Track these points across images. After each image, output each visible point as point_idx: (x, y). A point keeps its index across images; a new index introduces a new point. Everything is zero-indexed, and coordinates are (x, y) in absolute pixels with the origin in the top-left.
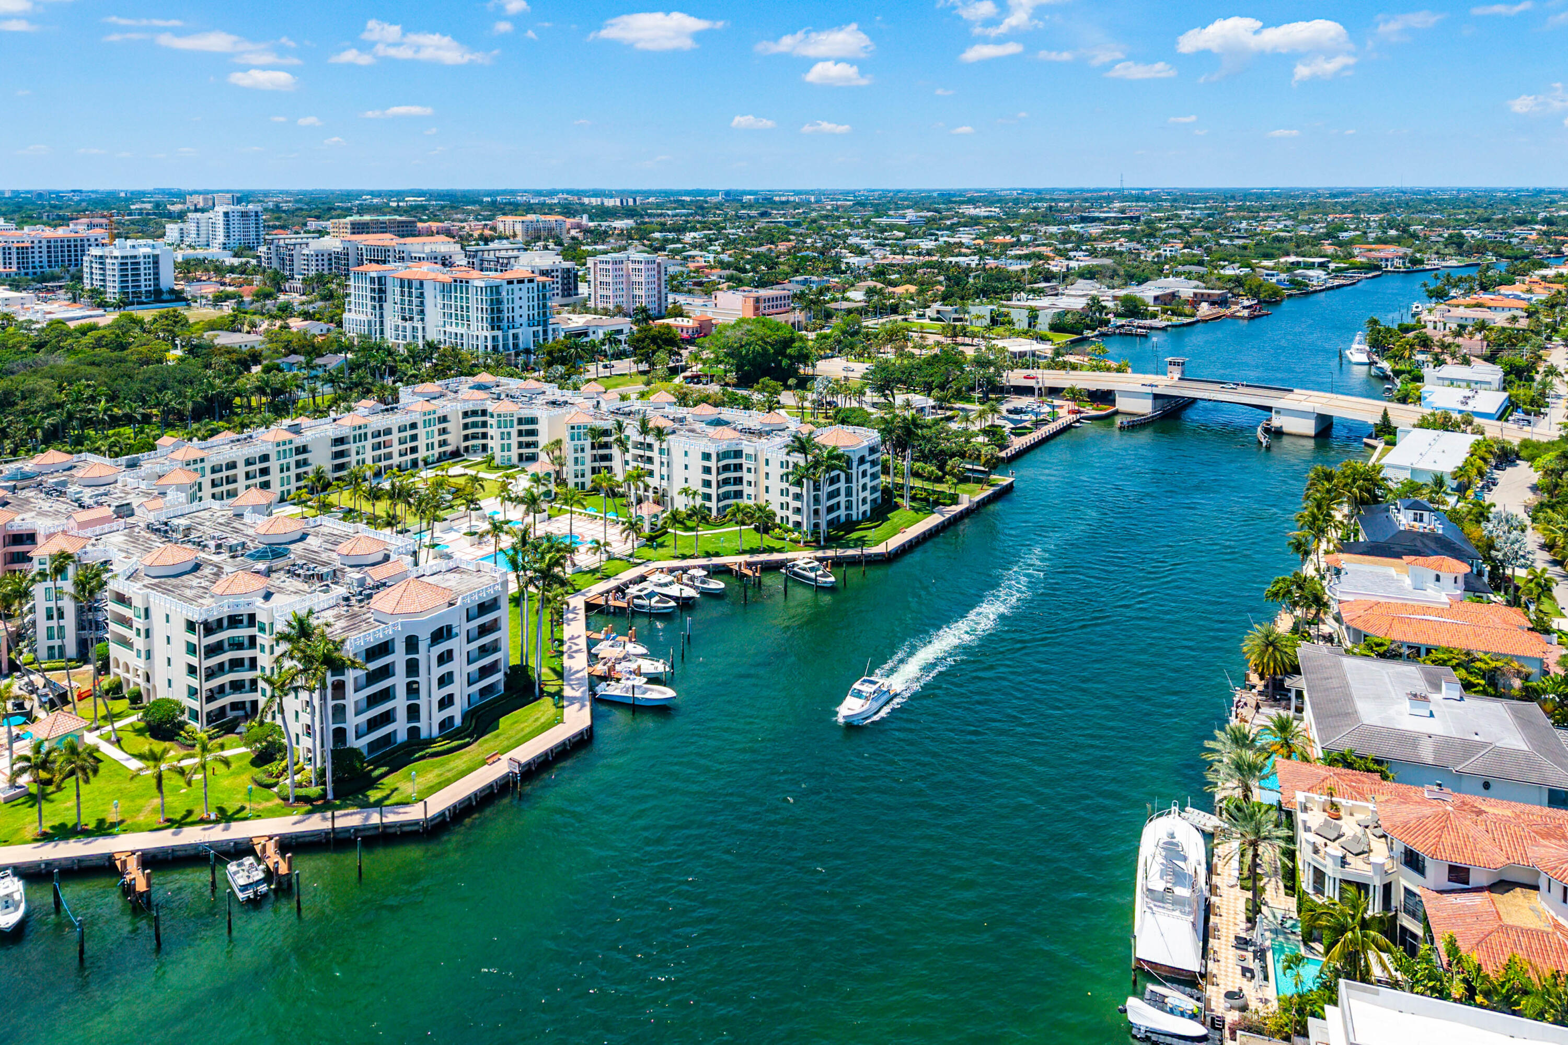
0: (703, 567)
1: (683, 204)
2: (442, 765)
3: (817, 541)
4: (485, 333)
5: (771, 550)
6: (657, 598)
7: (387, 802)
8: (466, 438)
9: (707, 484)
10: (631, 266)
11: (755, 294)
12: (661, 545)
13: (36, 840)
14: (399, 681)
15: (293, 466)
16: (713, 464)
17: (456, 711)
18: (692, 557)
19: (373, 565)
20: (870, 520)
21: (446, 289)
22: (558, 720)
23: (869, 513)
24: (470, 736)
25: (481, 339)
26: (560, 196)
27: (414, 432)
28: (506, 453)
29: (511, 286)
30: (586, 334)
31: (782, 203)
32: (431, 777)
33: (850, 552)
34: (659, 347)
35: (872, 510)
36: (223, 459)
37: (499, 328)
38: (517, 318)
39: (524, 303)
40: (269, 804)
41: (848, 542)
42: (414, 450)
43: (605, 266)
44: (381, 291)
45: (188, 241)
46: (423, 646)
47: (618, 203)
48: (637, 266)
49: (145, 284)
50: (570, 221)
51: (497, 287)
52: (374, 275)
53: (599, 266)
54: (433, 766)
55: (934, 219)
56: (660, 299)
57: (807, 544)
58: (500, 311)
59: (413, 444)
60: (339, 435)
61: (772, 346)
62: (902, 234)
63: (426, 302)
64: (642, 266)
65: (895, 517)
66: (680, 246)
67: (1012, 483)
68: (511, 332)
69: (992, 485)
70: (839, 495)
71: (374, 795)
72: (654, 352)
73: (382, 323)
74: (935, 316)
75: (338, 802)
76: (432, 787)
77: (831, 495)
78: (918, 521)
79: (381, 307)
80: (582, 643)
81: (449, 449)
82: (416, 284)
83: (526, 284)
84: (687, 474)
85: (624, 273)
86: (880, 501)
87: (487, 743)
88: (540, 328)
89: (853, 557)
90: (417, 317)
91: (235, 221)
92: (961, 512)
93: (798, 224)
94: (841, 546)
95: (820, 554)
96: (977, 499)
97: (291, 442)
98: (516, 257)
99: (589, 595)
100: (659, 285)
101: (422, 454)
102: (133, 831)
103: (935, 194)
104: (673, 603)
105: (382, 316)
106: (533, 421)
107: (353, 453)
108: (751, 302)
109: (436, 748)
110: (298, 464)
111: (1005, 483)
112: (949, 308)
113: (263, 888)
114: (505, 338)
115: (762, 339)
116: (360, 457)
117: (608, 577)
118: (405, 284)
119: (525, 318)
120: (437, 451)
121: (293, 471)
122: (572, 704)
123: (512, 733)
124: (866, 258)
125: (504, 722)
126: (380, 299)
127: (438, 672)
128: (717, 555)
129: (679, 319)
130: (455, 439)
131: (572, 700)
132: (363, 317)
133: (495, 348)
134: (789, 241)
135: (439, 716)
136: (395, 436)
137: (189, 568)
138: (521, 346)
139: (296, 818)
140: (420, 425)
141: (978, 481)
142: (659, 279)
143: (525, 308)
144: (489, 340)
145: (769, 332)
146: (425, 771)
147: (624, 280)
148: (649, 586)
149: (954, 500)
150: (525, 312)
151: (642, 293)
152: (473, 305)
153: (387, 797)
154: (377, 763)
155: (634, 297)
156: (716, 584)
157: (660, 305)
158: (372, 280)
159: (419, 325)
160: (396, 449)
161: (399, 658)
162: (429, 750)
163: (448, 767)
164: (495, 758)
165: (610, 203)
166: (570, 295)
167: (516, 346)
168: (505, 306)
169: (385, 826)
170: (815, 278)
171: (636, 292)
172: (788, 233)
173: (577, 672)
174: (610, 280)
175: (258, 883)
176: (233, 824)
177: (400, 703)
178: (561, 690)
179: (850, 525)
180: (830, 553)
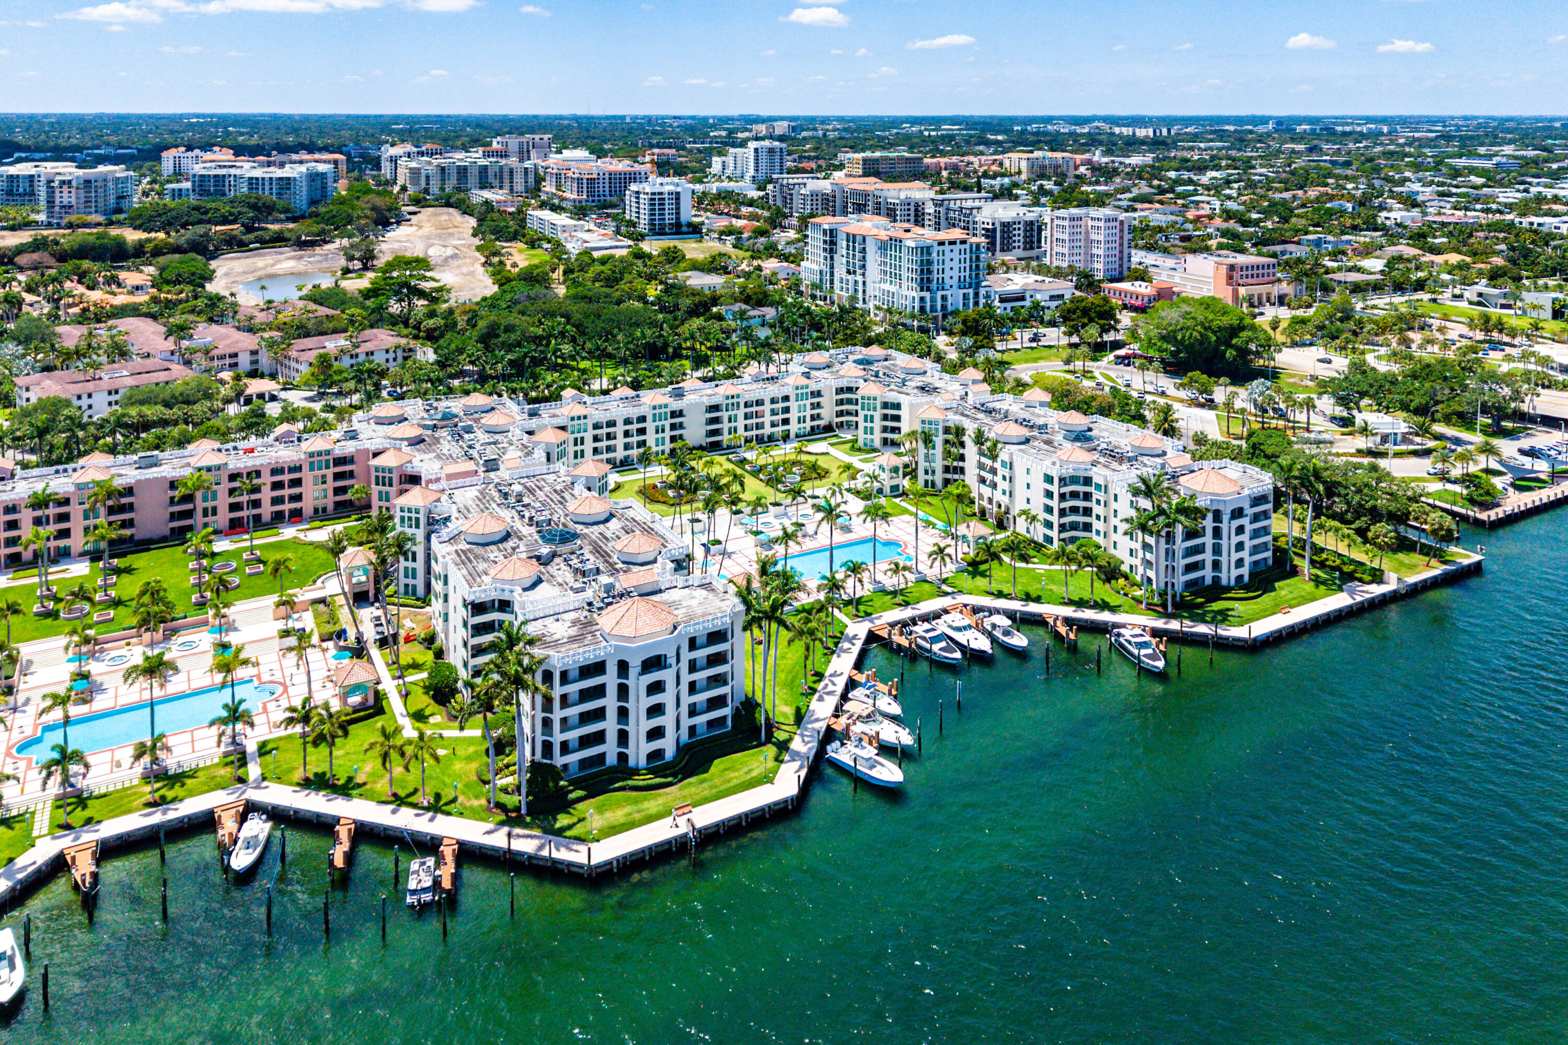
0: (1011, 615)
1: (1221, 135)
2: (636, 802)
3: (1164, 606)
4: (914, 294)
5: (1103, 606)
6: (943, 644)
7: (568, 833)
8: (840, 414)
9: (1049, 510)
10: (1090, 223)
11: (1231, 261)
12: (983, 574)
13: (298, 784)
14: (610, 702)
15: (667, 428)
16: (1055, 489)
17: (668, 745)
18: (1007, 596)
19: (642, 564)
20: (1247, 588)
21: (883, 247)
22: (767, 779)
23: (1246, 579)
24: (674, 775)
25: (910, 299)
26: (1096, 124)
27: (786, 404)
28: (869, 436)
29: (941, 248)
30: (1023, 298)
31: (1345, 134)
32: (618, 815)
33: (1202, 629)
34: (1091, 320)
35: (1251, 575)
36: (603, 417)
37: (928, 289)
38: (947, 280)
39: (955, 264)
40: (476, 803)
41: (1204, 614)
42: (786, 422)
43: (1061, 222)
44: (833, 243)
45: (728, 172)
46: (633, 672)
47: (1151, 134)
48: (1096, 223)
49: (669, 218)
50: (1079, 158)
51: (928, 248)
52: (826, 227)
53: (1056, 222)
54: (628, 801)
55: (1535, 161)
56: (1121, 259)
57: (1150, 607)
58: (929, 272)
59: (786, 416)
60: (714, 401)
61: (1214, 332)
62: (1480, 181)
63: (868, 257)
64: (1102, 224)
65: (1285, 588)
66: (1191, 188)
67: (1478, 565)
68: (940, 294)
69: (1445, 562)
70: (1203, 551)
71: (563, 820)
72: (1084, 326)
73: (832, 274)
74: (1476, 299)
75: (528, 819)
76: (614, 827)
77: (1190, 552)
78: (1314, 599)
79: (832, 258)
80: (841, 683)
81: (822, 423)
82: (858, 239)
83: (958, 246)
84: (1029, 494)
85: (1083, 230)
86: (1270, 562)
87: (692, 786)
88: (971, 291)
89: (1205, 636)
90: (859, 271)
91: (763, 156)
92: (1384, 595)
93: (1347, 164)
94: (1193, 618)
95: (1160, 624)
96: (1412, 579)
97: (666, 406)
98: (979, 208)
99: (878, 622)
100: (1121, 245)
101: (794, 427)
102: (367, 798)
103: (1558, 125)
104: (958, 655)
105: (832, 267)
106: (898, 406)
107: (726, 420)
108: (1223, 270)
109: (638, 781)
110: (673, 427)
111: (1466, 562)
112: (1497, 291)
113: (427, 897)
114: (933, 300)
115: (1202, 324)
116: (733, 425)
117: (907, 604)
118: (851, 238)
119: (956, 279)
120: (809, 424)
121: (668, 434)
122: (793, 760)
123: (717, 781)
124: (1415, 212)
125: (718, 765)
126: (831, 250)
127: (648, 701)
128: (1038, 600)
129: (1137, 283)
130: (828, 413)
131: (796, 755)
132: (815, 267)
133: (922, 309)
134: (1327, 185)
135: (648, 747)
136: (767, 407)
137: (497, 538)
138: (950, 308)
139: (490, 826)
140: (792, 398)
141: (1426, 551)
142: (1121, 238)
143: (956, 269)
144: (917, 300)
145: (1211, 317)
146: (619, 805)
147: (1082, 237)
148: (941, 626)
149: (1377, 577)
150: (955, 273)
151: (1101, 252)
152: (905, 265)
153: (570, 827)
154: (577, 783)
155: (1092, 256)
156: (1019, 640)
157: (1121, 266)
158: (825, 231)
159: (860, 279)
160: (767, 419)
161: (610, 679)
162: (630, 782)
163: (640, 806)
164: (686, 810)
165: (1141, 133)
166: (1032, 248)
167: (944, 307)
168: (935, 267)
169: (555, 862)
170: (1330, 238)
171: (1095, 251)
172: (1330, 175)
173: (817, 720)
174: (1066, 237)
175: (424, 890)
176: (440, 817)
177: (610, 725)
178: (790, 740)
179: (1216, 591)
180: (1174, 625)
